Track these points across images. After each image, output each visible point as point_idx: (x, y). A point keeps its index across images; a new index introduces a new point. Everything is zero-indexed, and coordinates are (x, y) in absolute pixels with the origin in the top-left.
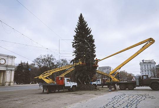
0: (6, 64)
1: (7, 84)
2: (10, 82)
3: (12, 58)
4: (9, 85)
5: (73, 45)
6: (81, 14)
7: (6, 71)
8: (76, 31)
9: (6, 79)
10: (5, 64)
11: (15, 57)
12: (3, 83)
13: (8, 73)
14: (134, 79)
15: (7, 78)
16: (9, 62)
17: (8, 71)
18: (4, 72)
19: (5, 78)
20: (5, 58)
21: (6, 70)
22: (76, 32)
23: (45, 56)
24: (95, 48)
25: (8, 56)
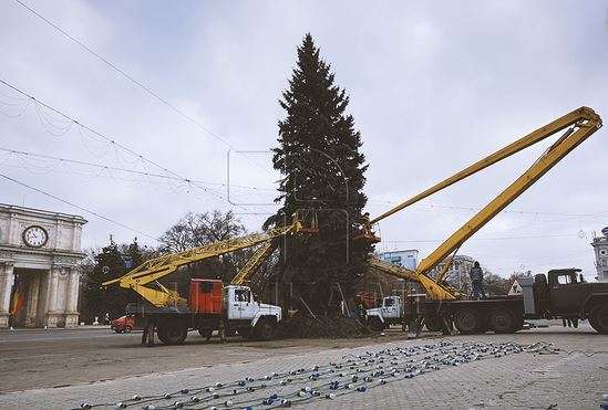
0: (50, 245)
1: (52, 321)
2: (64, 316)
3: (73, 223)
4: (62, 325)
5: (274, 161)
6: (309, 38)
7: (48, 274)
8: (285, 102)
9: (47, 303)
10: (44, 245)
11: (83, 222)
12: (37, 317)
13: (56, 280)
14: (515, 288)
15: (54, 301)
16: (61, 239)
17: (56, 274)
18: (42, 275)
19: (45, 300)
20: (45, 223)
21: (47, 267)
22: (284, 106)
23: (203, 217)
24: (364, 169)
25: (56, 218)
